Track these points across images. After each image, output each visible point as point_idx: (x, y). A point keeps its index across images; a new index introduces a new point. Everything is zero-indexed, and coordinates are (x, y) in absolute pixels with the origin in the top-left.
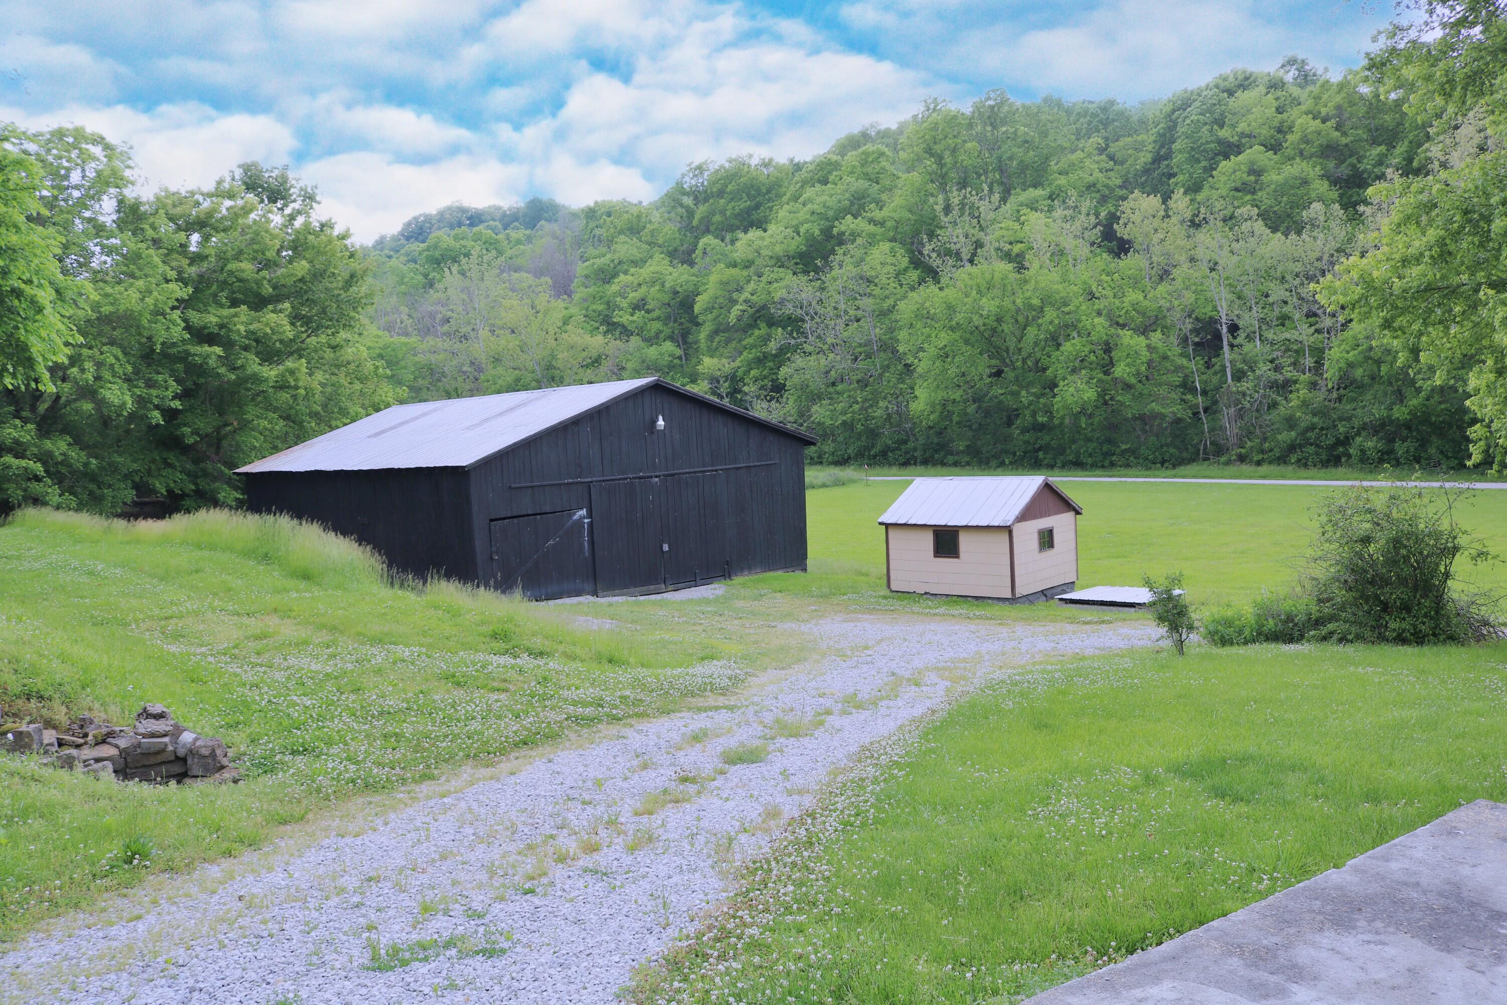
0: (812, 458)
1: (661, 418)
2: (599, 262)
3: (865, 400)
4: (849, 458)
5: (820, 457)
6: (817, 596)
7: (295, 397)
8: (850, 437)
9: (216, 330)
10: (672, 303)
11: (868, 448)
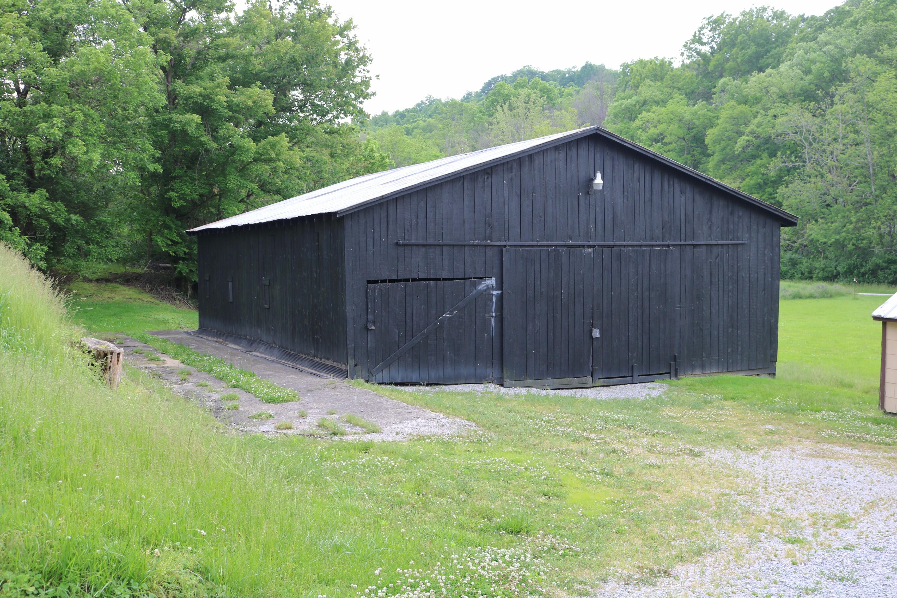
0: (802, 274)
1: (599, 175)
2: (626, 102)
3: (858, 221)
4: (838, 274)
5: (810, 272)
6: (780, 411)
7: (275, 170)
8: (841, 255)
9: (200, 100)
10: (687, 137)
11: (856, 267)
